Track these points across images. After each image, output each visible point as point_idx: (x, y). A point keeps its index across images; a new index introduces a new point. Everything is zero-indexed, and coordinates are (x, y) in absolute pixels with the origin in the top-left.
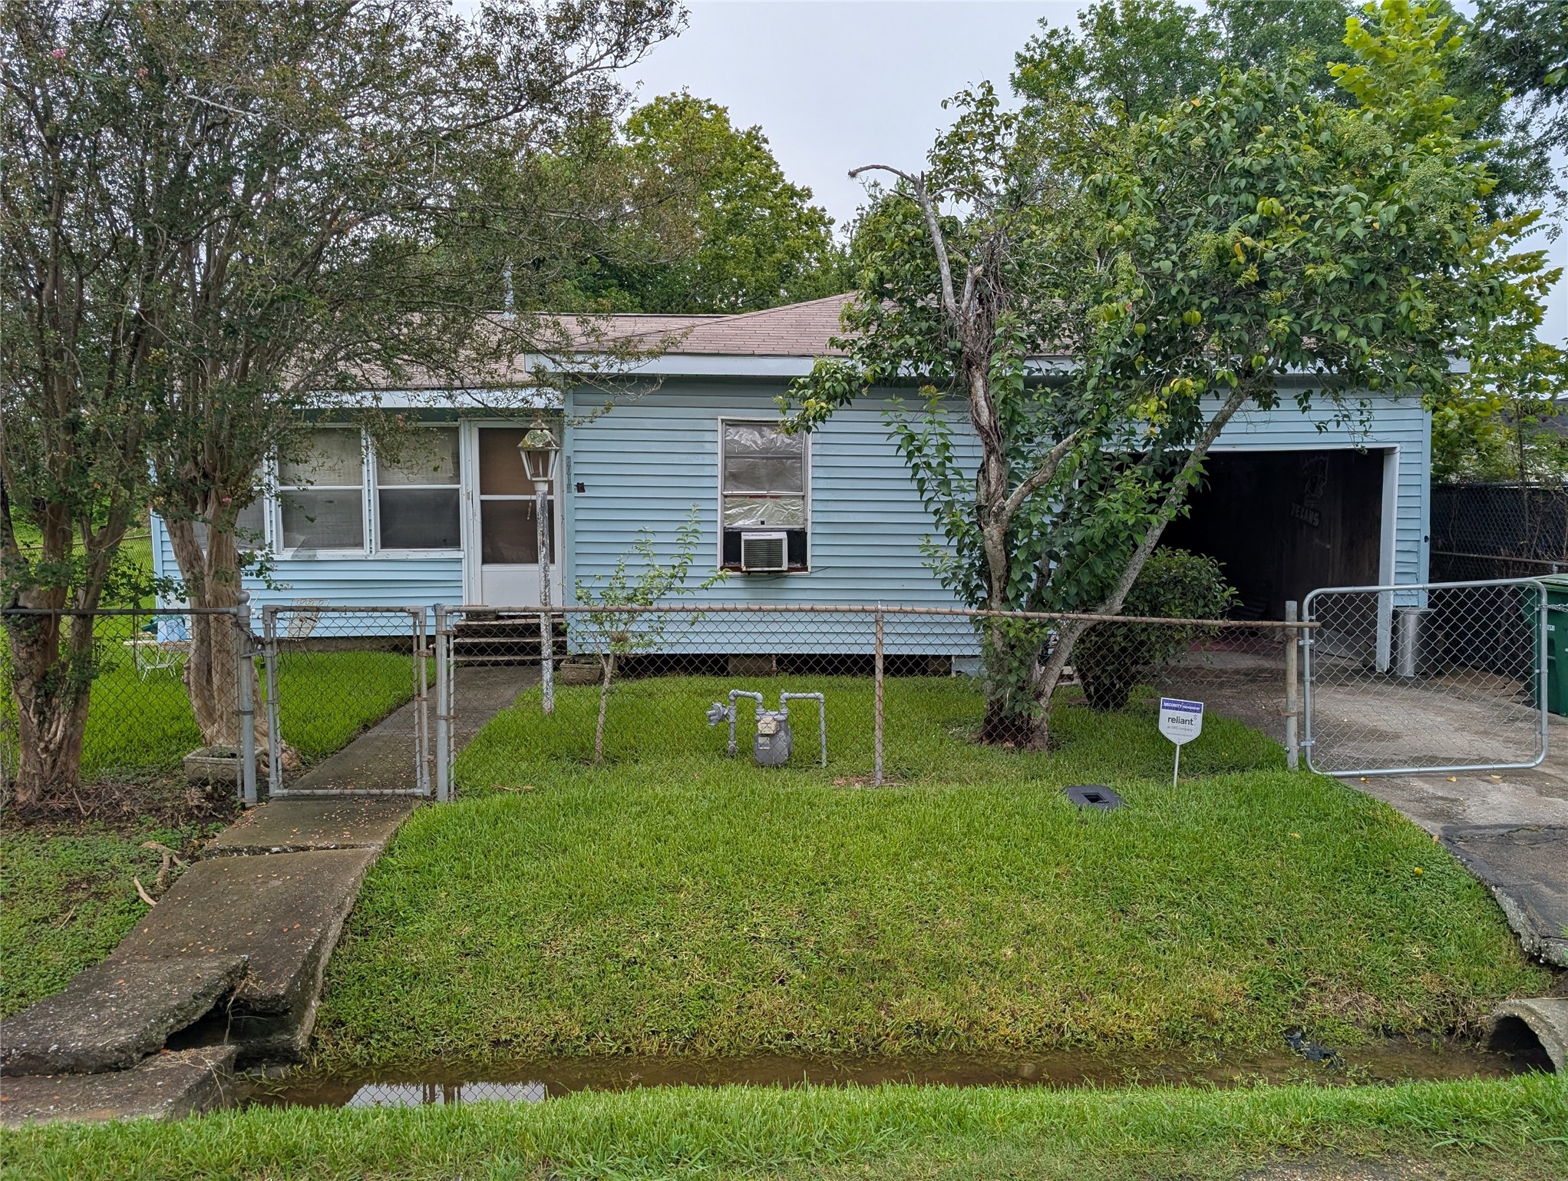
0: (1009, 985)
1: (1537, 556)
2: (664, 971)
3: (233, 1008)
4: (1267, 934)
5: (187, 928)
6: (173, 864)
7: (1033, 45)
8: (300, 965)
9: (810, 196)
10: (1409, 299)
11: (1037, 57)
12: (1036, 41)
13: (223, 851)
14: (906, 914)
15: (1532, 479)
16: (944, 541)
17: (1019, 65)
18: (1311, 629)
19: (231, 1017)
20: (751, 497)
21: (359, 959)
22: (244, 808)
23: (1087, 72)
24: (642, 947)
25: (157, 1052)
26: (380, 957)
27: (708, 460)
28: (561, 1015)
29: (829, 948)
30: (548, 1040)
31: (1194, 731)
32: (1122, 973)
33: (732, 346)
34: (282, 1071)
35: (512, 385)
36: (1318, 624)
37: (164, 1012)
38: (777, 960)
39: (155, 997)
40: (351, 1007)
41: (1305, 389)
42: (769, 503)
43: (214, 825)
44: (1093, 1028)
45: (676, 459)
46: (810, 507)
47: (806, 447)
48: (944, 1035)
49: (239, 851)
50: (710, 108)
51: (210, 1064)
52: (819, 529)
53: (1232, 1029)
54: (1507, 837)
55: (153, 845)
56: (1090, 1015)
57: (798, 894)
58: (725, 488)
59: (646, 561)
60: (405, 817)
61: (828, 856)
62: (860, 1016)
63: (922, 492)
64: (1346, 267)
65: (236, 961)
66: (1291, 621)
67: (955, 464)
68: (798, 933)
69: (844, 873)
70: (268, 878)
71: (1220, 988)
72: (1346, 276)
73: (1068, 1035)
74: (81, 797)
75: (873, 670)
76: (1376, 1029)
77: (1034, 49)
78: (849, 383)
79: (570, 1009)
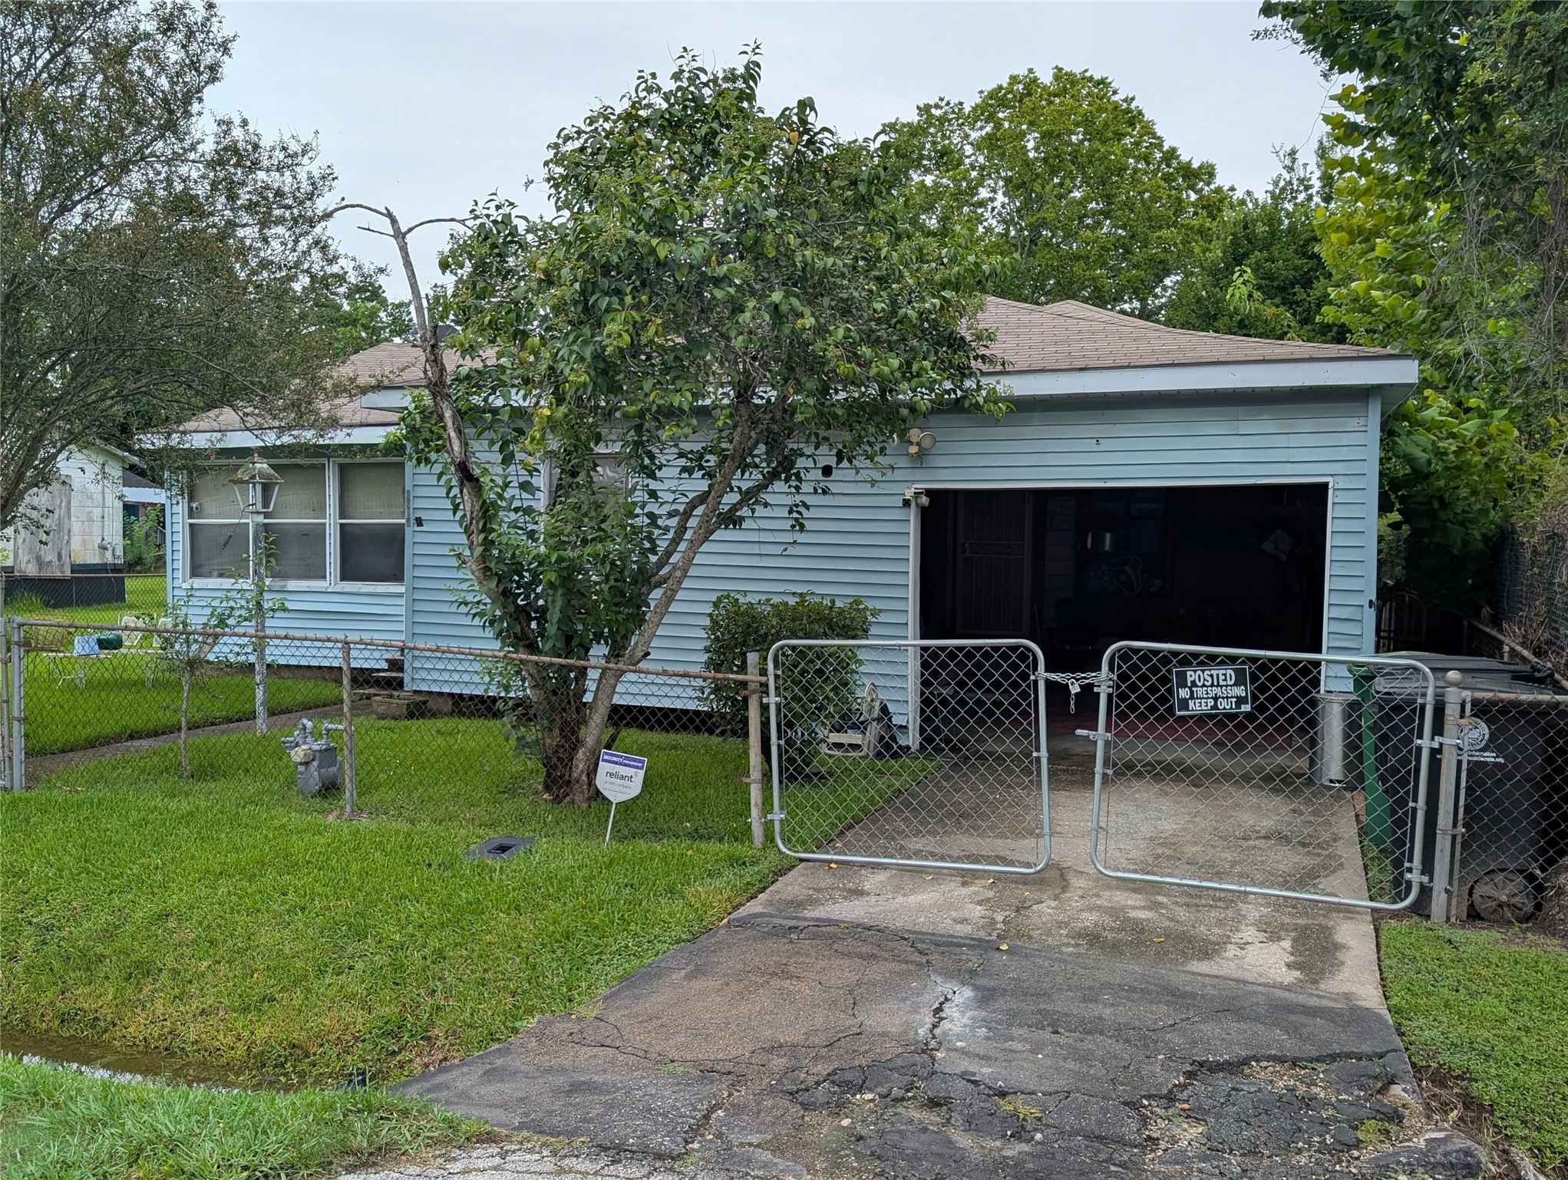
31: (634, 788)
66: (752, 676)
73: (178, 1043)
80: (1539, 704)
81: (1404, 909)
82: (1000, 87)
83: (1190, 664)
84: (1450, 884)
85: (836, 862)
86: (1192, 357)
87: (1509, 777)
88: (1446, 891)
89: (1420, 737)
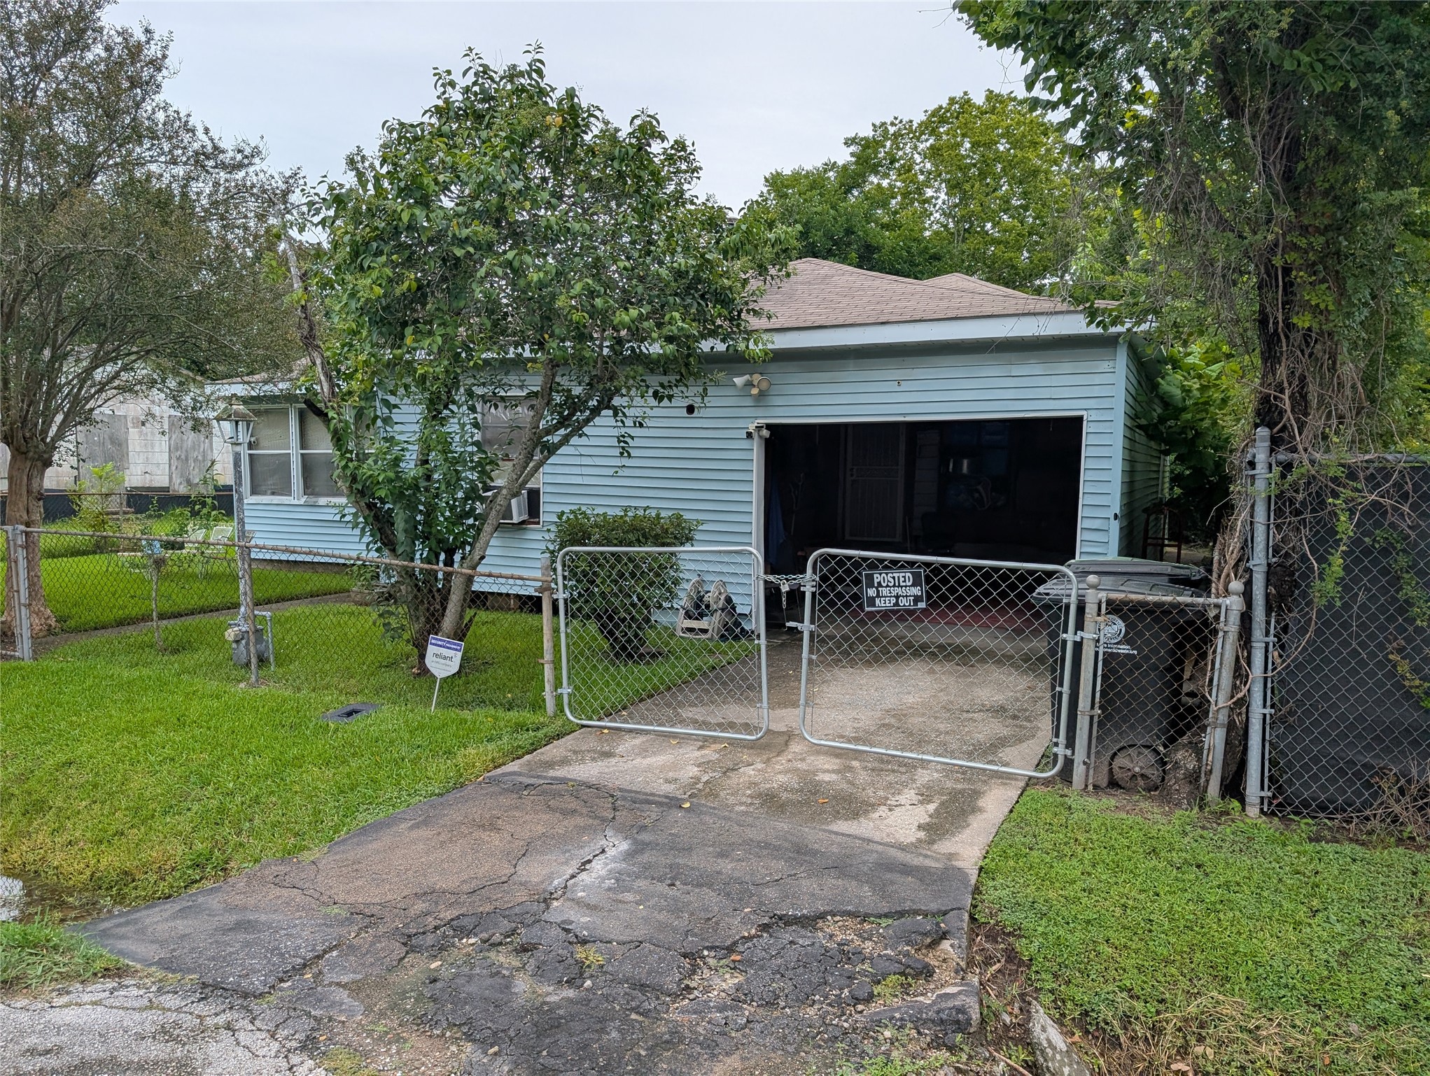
31: (454, 667)
52: (550, 489)
80: (1163, 604)
81: (1053, 777)
82: (941, 107)
83: (876, 567)
84: (1089, 757)
85: (609, 728)
86: (976, 311)
87: (1138, 666)
88: (1085, 763)
89: (1065, 631)
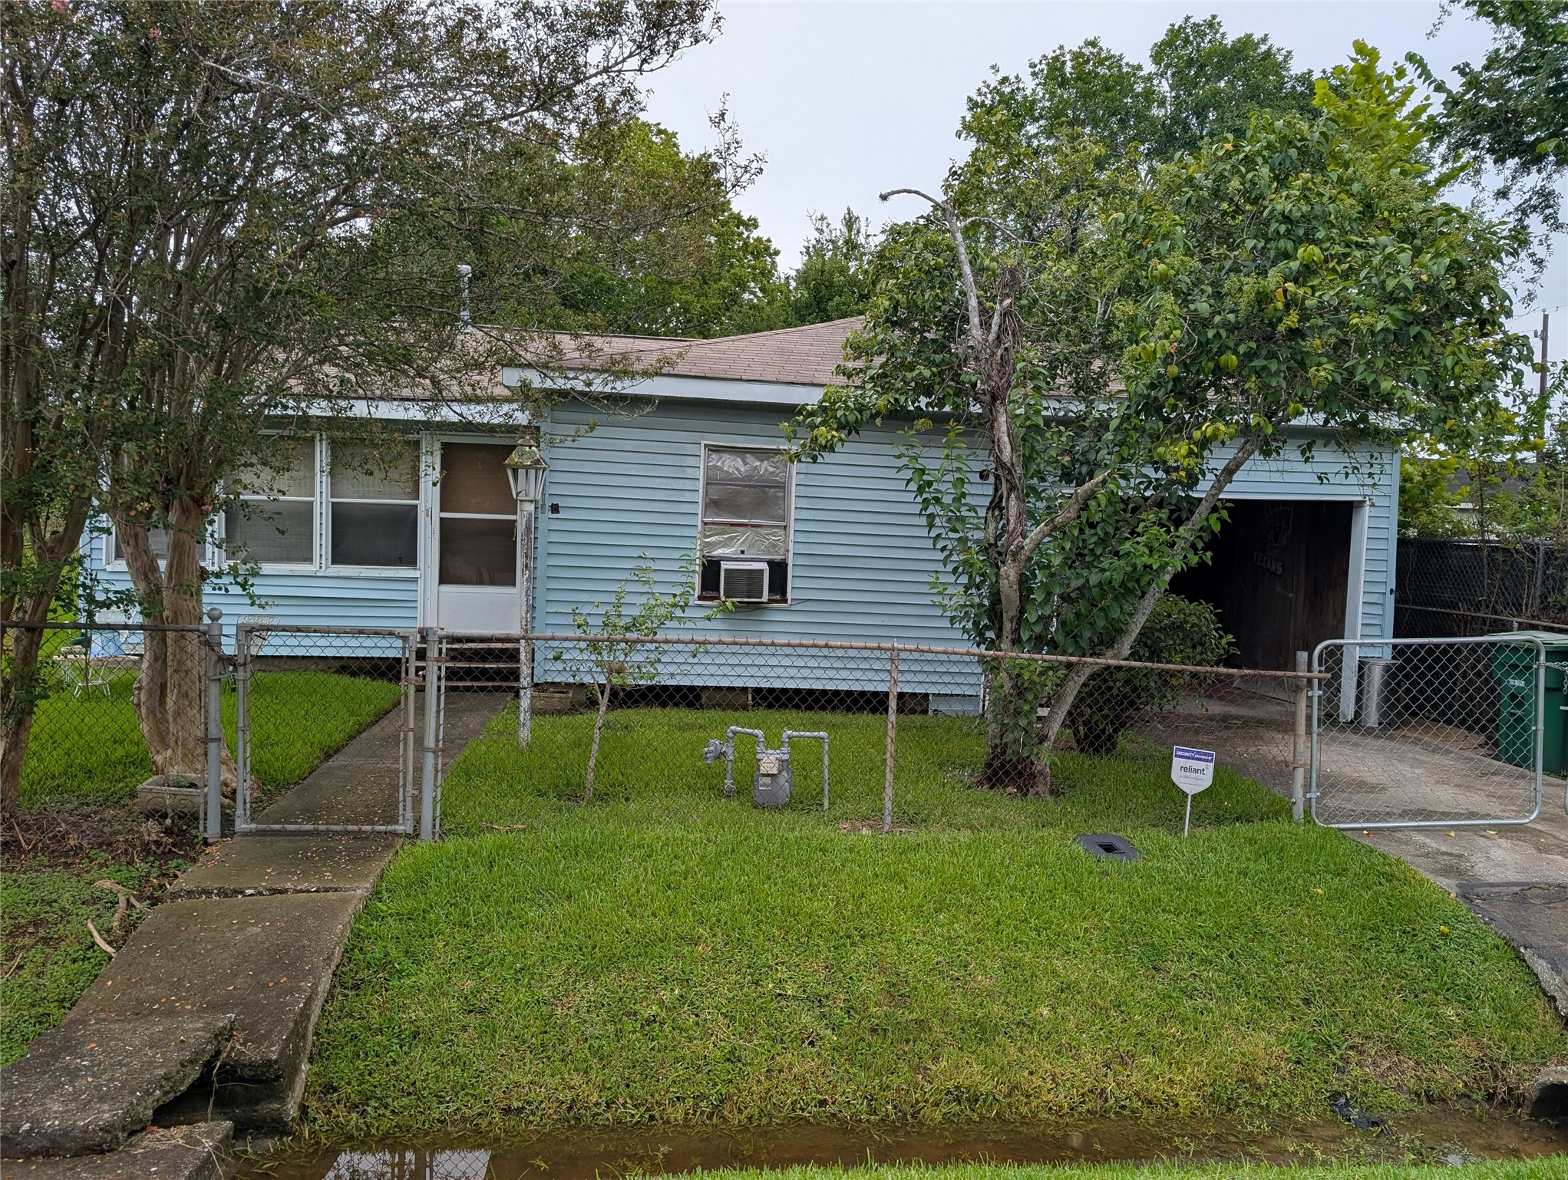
0: (1047, 1047)
1: (1496, 613)
2: (686, 1031)
3: (218, 1074)
4: (1303, 995)
5: (157, 981)
6: (130, 905)
7: (985, 90)
8: (291, 1025)
9: (756, 226)
10: (1454, 353)
11: (988, 102)
12: (988, 86)
13: (190, 893)
14: (936, 970)
15: (1493, 537)
16: (951, 579)
17: (971, 109)
18: (1320, 680)
19: (216, 1085)
20: (732, 525)
21: (352, 1016)
22: (206, 843)
23: (1036, 120)
24: (661, 1003)
25: (144, 1129)
26: (375, 1013)
27: (688, 485)
28: (577, 1080)
29: (858, 1006)
30: (565, 1107)
31: (1205, 781)
32: (1161, 1034)
33: (719, 369)
34: (271, 1144)
35: (493, 399)
36: (1329, 675)
37: (150, 1082)
38: (805, 1019)
39: (136, 1064)
40: (342, 1069)
41: (1310, 439)
42: (749, 533)
43: (173, 863)
44: (1137, 1094)
45: (656, 483)
46: (791, 538)
47: (790, 477)
48: (985, 1101)
49: (208, 893)
50: (660, 132)
51: (208, 1144)
52: (801, 561)
53: (1275, 1095)
54: (1522, 894)
55: (107, 884)
56: (1133, 1080)
57: (823, 948)
58: (705, 515)
59: (646, 589)
60: (390, 856)
61: (850, 907)
62: (895, 1081)
63: (931, 526)
64: (1392, 317)
65: (223, 1021)
66: (1302, 672)
67: (969, 500)
68: (826, 991)
69: (868, 925)
70: (244, 924)
71: (1261, 1052)
72: (1393, 327)
73: (1112, 1102)
74: (21, 830)
75: (886, 710)
76: (1418, 1095)
77: (985, 95)
78: (860, 412)
79: (586, 1072)
